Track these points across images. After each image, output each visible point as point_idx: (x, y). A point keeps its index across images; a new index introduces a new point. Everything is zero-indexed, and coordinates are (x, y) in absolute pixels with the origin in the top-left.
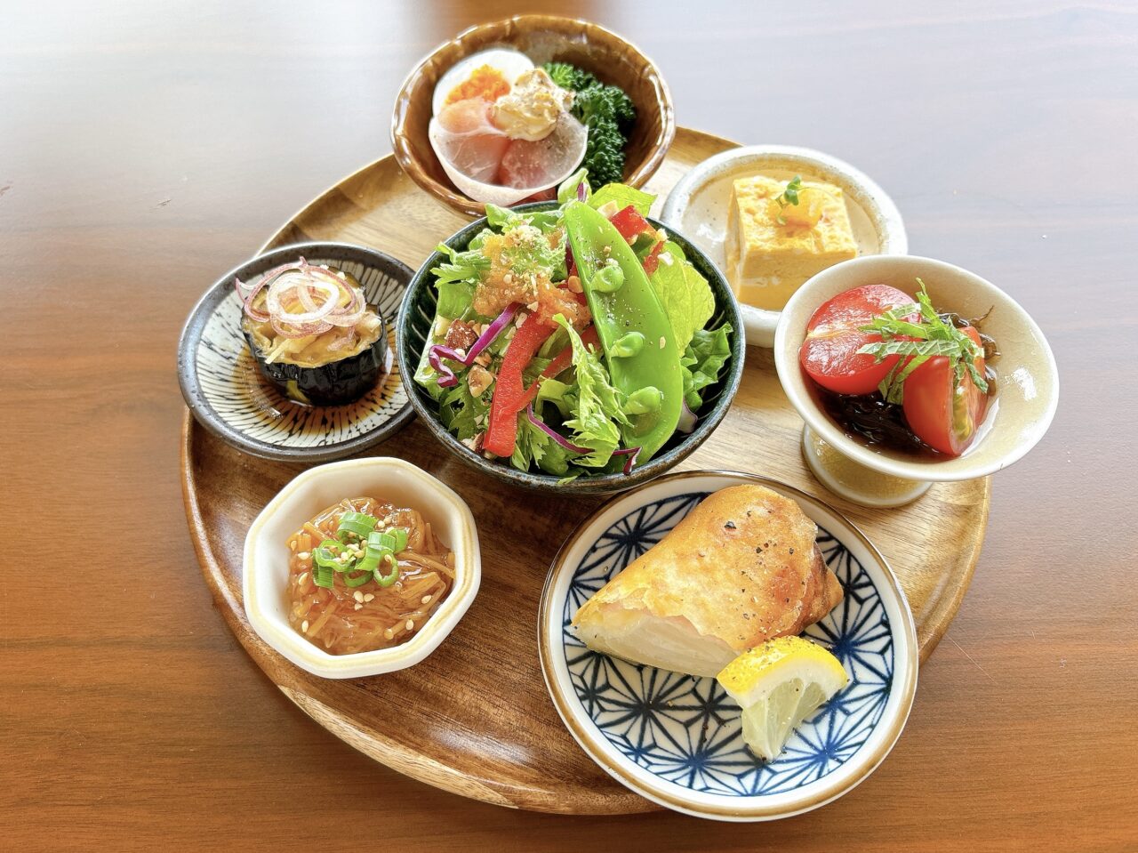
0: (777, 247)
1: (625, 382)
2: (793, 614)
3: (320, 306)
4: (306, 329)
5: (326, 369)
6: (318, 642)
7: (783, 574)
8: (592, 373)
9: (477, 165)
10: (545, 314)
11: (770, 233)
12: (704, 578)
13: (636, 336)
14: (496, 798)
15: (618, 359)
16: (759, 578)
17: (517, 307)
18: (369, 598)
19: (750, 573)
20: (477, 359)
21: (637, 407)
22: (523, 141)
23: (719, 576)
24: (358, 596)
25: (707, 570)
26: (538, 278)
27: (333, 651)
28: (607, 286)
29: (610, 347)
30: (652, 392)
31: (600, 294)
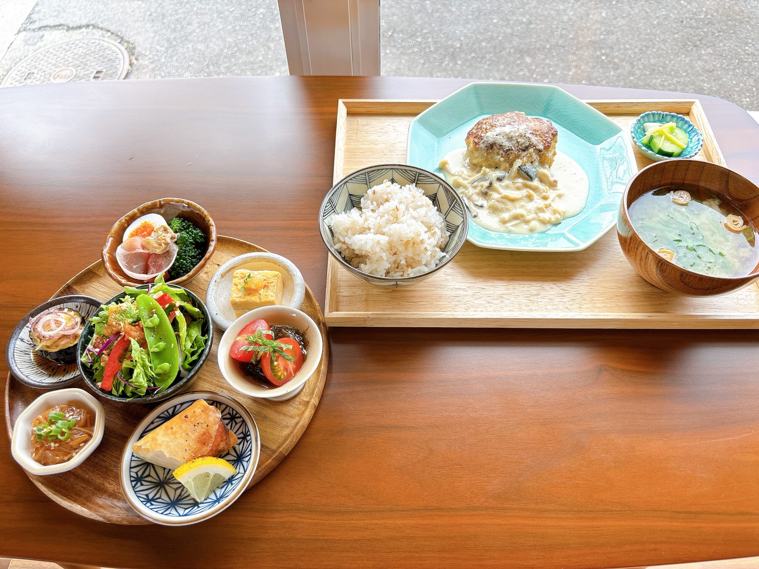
0: (242, 300)
1: (156, 362)
2: (207, 449)
3: (58, 327)
4: (51, 338)
5: (60, 352)
6: (39, 461)
7: (204, 434)
8: (142, 358)
9: (135, 265)
10: (127, 337)
11: (240, 294)
12: (172, 437)
13: (162, 344)
14: (101, 519)
15: (154, 353)
16: (194, 436)
17: (118, 334)
18: (57, 445)
19: (190, 434)
20: (104, 352)
21: (159, 371)
22: (155, 254)
23: (178, 436)
24: (52, 444)
25: (174, 433)
26: (125, 325)
27: (45, 464)
28: (151, 325)
29: (151, 348)
30: (166, 365)
31: (148, 328)
